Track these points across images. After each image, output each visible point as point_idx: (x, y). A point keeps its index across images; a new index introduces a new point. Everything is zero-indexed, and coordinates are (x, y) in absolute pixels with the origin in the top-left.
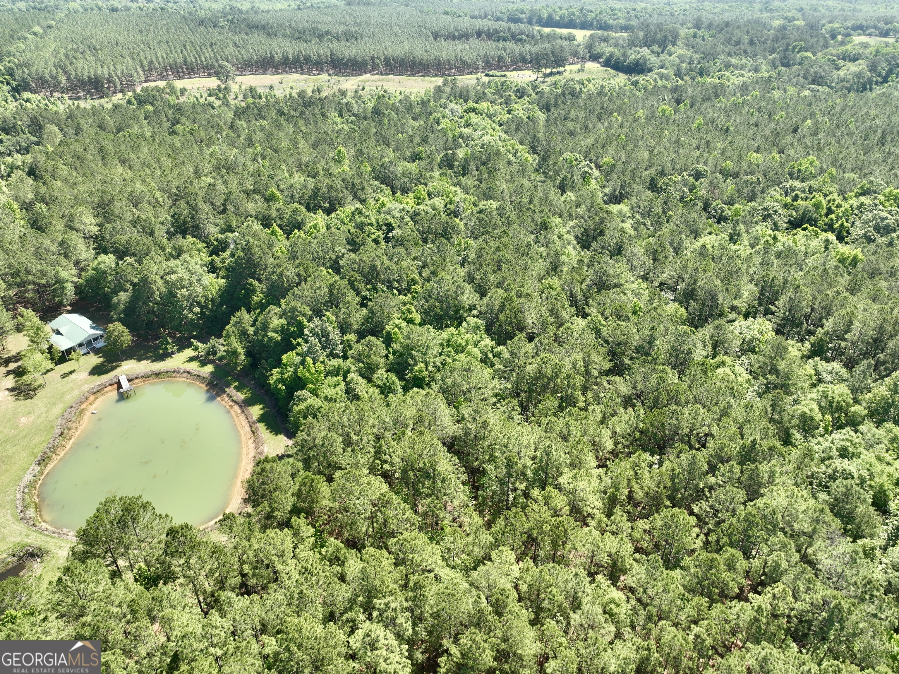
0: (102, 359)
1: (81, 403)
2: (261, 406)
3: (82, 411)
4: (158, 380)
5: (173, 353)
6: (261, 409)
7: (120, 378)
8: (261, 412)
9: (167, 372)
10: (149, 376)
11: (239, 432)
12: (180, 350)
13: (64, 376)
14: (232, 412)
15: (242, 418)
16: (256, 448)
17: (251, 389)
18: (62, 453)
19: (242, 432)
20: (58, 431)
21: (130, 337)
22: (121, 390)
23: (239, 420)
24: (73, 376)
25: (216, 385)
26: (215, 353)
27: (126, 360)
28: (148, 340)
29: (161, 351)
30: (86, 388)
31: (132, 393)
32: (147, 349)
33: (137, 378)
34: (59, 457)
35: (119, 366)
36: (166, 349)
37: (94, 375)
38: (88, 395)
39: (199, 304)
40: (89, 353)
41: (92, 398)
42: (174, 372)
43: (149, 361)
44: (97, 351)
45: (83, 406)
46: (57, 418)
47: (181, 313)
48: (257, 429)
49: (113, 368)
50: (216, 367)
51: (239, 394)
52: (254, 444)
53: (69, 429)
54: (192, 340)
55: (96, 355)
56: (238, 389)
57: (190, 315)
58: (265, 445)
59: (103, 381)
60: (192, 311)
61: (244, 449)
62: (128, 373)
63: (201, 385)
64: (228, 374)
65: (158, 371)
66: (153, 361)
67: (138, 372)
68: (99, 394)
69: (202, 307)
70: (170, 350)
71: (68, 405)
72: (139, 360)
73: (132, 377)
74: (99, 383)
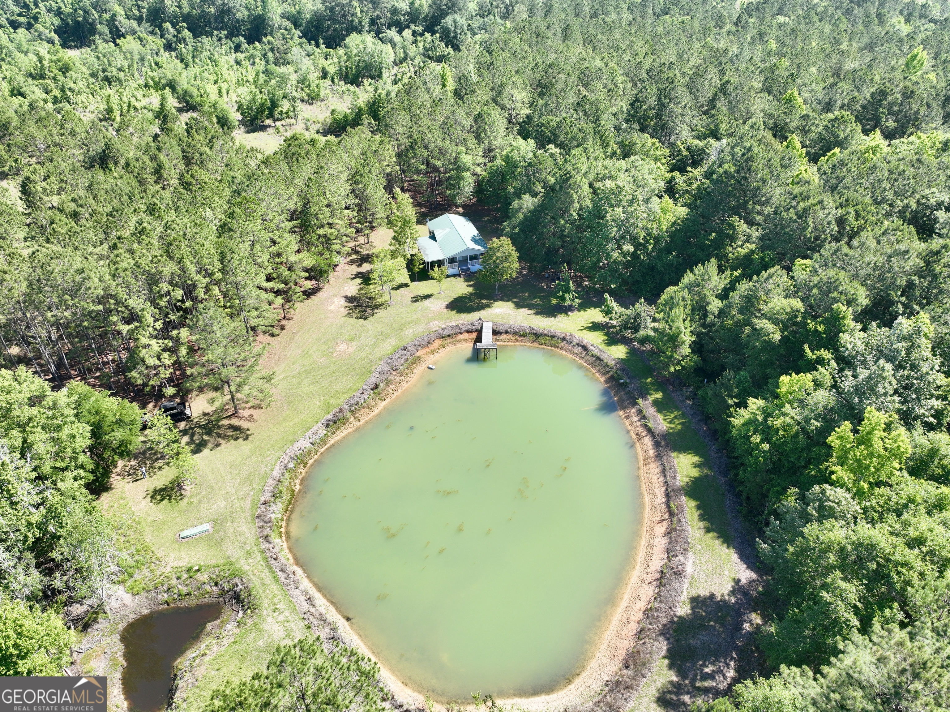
0: (471, 289)
1: (420, 346)
2: (696, 459)
3: (417, 360)
4: (535, 345)
5: (570, 309)
6: (696, 466)
7: (485, 324)
8: (695, 473)
9: (553, 337)
10: (525, 335)
11: (641, 495)
12: (582, 307)
13: (417, 299)
14: (638, 447)
15: (655, 468)
16: (670, 552)
17: (683, 415)
18: (365, 417)
19: (647, 500)
20: (373, 381)
21: (517, 265)
22: (479, 345)
23: (648, 471)
24: (426, 303)
25: (623, 386)
26: (636, 328)
27: (502, 300)
28: (543, 279)
29: (554, 301)
30: (435, 325)
31: (492, 353)
32: (535, 292)
33: (507, 332)
34: (358, 424)
35: (488, 306)
36: (563, 299)
37: (452, 309)
38: (433, 336)
39: (634, 240)
40: (459, 275)
41: (437, 343)
42: (563, 339)
43: (532, 312)
44: (469, 276)
45: (420, 353)
46: (380, 360)
47: (601, 247)
48: (680, 508)
49: (481, 307)
50: (632, 352)
51: (660, 417)
52: (665, 540)
53: (389, 383)
54: (607, 296)
55: (466, 281)
56: (659, 406)
57: (615, 255)
58: (690, 555)
59: (460, 322)
60: (619, 248)
61: (644, 541)
62: (498, 320)
63: (598, 375)
64: (649, 371)
65: (540, 331)
66: (537, 314)
67: (512, 323)
68: (449, 340)
69: (637, 246)
70: (568, 303)
71: (403, 344)
72: (518, 306)
73: (501, 328)
74: (453, 324)
